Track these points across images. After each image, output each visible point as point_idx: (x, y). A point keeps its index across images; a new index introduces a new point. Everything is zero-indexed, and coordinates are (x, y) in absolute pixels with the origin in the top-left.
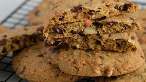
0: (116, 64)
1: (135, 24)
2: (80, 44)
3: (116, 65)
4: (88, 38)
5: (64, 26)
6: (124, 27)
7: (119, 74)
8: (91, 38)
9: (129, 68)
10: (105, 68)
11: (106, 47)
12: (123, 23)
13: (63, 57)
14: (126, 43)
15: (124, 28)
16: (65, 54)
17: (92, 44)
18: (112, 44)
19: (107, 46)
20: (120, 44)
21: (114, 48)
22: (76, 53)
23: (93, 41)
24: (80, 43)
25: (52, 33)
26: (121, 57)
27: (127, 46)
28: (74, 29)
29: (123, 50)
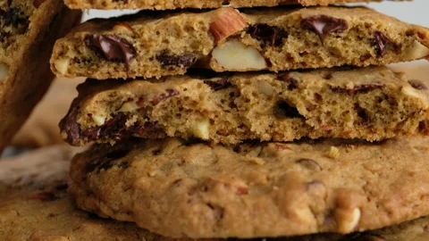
0: (368, 183)
1: (416, 35)
2: (212, 122)
3: (370, 188)
4: (242, 91)
5: (130, 32)
6: (373, 43)
7: (387, 221)
8: (254, 94)
9: (422, 197)
10: (328, 199)
11: (317, 128)
12: (368, 26)
13: (149, 175)
14: (393, 104)
15: (371, 51)
16: (155, 167)
17: (258, 115)
18: (339, 112)
19: (319, 120)
20: (369, 109)
21: (346, 129)
22: (198, 158)
23: (261, 104)
24: (212, 116)
25: (84, 60)
26: (379, 159)
27: (398, 116)
28: (169, 47)
29: (384, 134)
